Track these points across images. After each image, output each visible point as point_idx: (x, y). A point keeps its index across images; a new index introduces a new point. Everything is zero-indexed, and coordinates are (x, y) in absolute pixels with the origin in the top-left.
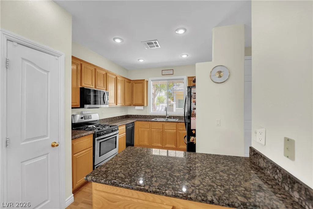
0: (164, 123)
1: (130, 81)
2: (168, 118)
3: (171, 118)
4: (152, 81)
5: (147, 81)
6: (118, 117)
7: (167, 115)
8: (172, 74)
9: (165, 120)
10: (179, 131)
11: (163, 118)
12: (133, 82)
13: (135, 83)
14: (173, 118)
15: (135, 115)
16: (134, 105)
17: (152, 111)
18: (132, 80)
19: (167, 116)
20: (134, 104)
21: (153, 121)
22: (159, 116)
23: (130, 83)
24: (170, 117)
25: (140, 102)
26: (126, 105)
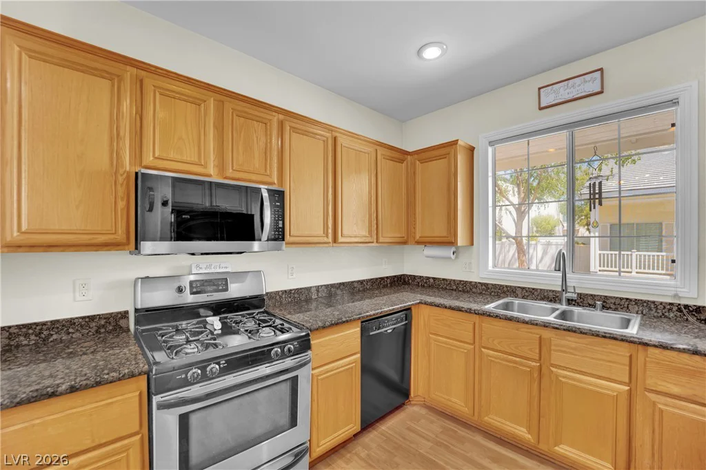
0: (547, 334)
1: (400, 155)
2: (570, 302)
3: (593, 306)
4: (491, 143)
5: (472, 149)
6: (361, 282)
7: (565, 290)
8: (599, 89)
9: (551, 318)
10: (653, 397)
11: (542, 299)
12: (416, 156)
13: (422, 161)
14: (604, 307)
15: (428, 278)
16: (418, 243)
17: (490, 268)
18: (410, 150)
19: (565, 296)
20: (417, 237)
21: (488, 315)
22: (523, 288)
23: (401, 161)
24: (584, 300)
25: (440, 231)
26: (381, 240)
